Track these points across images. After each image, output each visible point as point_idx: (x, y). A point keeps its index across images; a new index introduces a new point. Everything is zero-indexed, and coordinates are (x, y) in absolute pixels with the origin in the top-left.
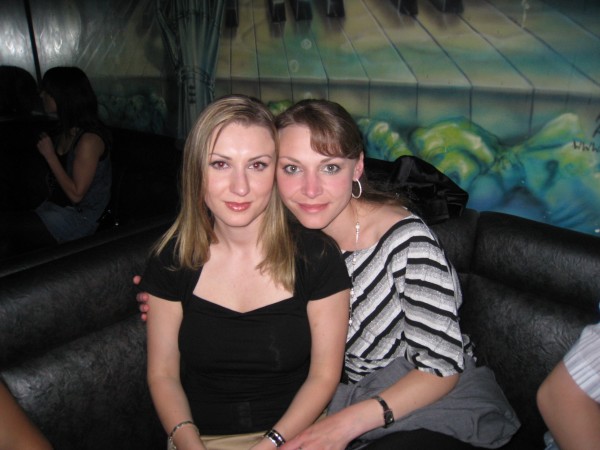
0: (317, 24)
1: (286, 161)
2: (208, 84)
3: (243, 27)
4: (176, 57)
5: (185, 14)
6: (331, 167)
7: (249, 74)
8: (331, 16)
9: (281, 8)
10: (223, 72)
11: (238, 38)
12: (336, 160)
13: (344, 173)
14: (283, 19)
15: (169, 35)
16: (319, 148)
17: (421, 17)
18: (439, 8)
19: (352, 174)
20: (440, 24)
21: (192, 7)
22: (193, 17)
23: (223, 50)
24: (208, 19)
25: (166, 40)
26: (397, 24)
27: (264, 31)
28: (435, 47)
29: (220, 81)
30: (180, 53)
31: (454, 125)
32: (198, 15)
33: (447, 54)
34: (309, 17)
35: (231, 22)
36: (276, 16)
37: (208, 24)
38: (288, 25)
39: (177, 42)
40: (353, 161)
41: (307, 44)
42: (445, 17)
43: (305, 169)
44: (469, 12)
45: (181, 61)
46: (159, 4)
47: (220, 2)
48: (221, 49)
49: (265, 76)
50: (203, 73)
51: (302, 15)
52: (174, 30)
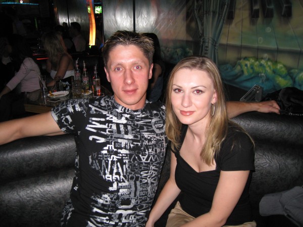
0: (275, 20)
2: (215, 46)
3: (236, 19)
4: (201, 32)
5: (208, 12)
7: (237, 42)
8: (284, 16)
9: (257, 11)
10: (223, 41)
11: (233, 25)
14: (258, 17)
21: (212, 9)
22: (212, 13)
23: (225, 30)
24: (219, 15)
25: (197, 23)
27: (247, 22)
29: (221, 45)
30: (203, 31)
32: (214, 13)
34: (272, 16)
35: (230, 17)
36: (254, 15)
37: (219, 17)
38: (260, 20)
39: (202, 25)
41: (269, 30)
45: (203, 34)
46: (195, 8)
47: (226, 6)
48: (223, 30)
49: (244, 44)
50: (213, 40)
51: (268, 15)
52: (201, 19)
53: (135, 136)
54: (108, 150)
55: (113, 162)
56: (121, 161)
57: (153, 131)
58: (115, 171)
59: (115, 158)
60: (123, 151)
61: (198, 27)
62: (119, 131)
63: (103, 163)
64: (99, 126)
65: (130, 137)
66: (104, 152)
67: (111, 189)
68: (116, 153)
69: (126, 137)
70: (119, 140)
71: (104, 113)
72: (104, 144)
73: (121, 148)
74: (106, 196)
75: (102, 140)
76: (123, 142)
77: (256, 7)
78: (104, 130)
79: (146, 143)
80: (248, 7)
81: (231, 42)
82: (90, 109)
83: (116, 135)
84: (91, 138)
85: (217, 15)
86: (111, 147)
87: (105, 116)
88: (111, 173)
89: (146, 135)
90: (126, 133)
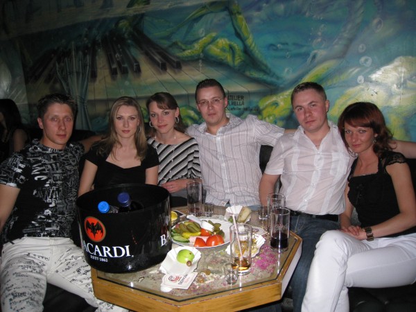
0: (130, 75)
1: (152, 113)
2: (84, 103)
3: (99, 77)
4: (67, 92)
5: (71, 73)
6: (166, 113)
7: (103, 97)
8: (136, 72)
9: (115, 69)
10: (90, 97)
11: (97, 82)
12: (167, 111)
13: (171, 114)
14: (116, 73)
15: (63, 82)
16: (160, 107)
17: (168, 70)
18: (174, 67)
19: (174, 114)
20: (175, 73)
21: (74, 69)
22: (75, 74)
23: (90, 87)
24: (83, 74)
25: (62, 84)
26: (161, 74)
27: (109, 79)
28: (174, 81)
29: (90, 101)
30: (69, 91)
31: (184, 108)
32: (78, 73)
33: (178, 83)
34: (127, 73)
35: (94, 75)
36: (113, 73)
37: (83, 77)
38: (119, 76)
39: (68, 85)
40: (174, 111)
41: (127, 83)
42: (176, 70)
43: (158, 115)
44: (184, 68)
45: (69, 94)
46: (57, 69)
47: (88, 67)
48: (89, 88)
49: (110, 97)
50: (81, 98)
51: (124, 72)
52: (65, 79)
53: (63, 170)
54: (50, 184)
55: (53, 191)
56: (58, 189)
57: (70, 164)
58: (54, 197)
59: (54, 188)
60: (59, 182)
61: (63, 88)
62: (53, 169)
63: (46, 193)
64: (40, 169)
65: (60, 171)
66: (47, 185)
67: (51, 206)
68: (55, 185)
69: (58, 172)
70: (55, 175)
71: (40, 159)
72: (47, 180)
73: (57, 180)
74: (48, 211)
75: (44, 178)
76: (57, 176)
77: (114, 66)
78: (44, 170)
79: (69, 173)
80: (107, 66)
81: (98, 97)
82: (29, 160)
83: (52, 172)
84: (36, 178)
85: (81, 75)
86: (51, 181)
87: (40, 161)
88: (52, 198)
89: (68, 167)
90: (57, 169)
